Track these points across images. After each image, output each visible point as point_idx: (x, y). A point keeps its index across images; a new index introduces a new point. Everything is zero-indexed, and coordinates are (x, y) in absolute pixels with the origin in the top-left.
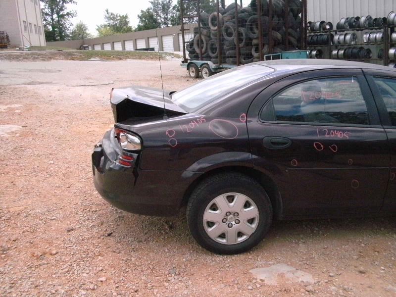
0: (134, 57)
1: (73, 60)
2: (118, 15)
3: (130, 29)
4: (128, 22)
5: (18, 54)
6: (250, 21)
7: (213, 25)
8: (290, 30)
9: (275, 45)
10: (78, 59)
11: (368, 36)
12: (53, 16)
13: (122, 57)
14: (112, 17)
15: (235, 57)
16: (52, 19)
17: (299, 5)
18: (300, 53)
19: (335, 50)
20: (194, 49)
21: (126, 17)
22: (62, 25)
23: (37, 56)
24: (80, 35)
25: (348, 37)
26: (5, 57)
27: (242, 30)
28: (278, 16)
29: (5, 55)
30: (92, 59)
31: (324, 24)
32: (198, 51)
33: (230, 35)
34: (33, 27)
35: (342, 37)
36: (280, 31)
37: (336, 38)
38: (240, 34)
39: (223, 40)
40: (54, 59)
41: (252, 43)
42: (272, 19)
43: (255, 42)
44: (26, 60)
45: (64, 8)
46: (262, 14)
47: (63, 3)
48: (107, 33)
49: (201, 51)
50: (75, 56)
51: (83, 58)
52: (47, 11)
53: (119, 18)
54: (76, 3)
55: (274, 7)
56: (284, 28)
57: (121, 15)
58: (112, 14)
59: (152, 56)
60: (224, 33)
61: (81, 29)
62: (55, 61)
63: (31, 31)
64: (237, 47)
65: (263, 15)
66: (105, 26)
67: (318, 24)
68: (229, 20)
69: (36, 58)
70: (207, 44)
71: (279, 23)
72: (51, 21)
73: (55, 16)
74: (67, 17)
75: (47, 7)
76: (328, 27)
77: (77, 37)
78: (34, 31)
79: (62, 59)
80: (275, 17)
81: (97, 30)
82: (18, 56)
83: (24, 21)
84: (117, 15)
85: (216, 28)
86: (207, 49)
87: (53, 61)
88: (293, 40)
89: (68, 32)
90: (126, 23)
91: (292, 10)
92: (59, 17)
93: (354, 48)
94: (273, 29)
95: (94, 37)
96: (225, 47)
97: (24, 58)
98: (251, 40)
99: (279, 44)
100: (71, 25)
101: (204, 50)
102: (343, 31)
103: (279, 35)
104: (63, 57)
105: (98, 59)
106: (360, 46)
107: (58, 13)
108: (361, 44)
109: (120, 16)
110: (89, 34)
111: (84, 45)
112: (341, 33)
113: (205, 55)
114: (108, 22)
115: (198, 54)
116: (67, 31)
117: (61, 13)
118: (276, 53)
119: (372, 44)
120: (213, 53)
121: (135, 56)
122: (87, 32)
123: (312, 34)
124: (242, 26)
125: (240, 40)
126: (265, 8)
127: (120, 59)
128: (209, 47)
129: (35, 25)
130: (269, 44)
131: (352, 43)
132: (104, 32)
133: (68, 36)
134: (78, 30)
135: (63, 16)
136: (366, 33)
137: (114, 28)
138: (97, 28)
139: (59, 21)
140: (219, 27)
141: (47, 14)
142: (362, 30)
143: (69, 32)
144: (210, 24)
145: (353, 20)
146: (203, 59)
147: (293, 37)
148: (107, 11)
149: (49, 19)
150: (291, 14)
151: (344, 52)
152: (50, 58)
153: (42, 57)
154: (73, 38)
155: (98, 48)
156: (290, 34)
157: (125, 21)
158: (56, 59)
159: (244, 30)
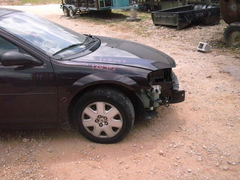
0: (55, 3)
1: (13, 5)
10: (16, 5)
13: (47, 3)
30: (26, 4)
50: (15, 3)
51: (19, 4)
104: (7, 4)
105: (30, 4)
113: (72, 1)
115: (68, 0)
127: (45, 4)
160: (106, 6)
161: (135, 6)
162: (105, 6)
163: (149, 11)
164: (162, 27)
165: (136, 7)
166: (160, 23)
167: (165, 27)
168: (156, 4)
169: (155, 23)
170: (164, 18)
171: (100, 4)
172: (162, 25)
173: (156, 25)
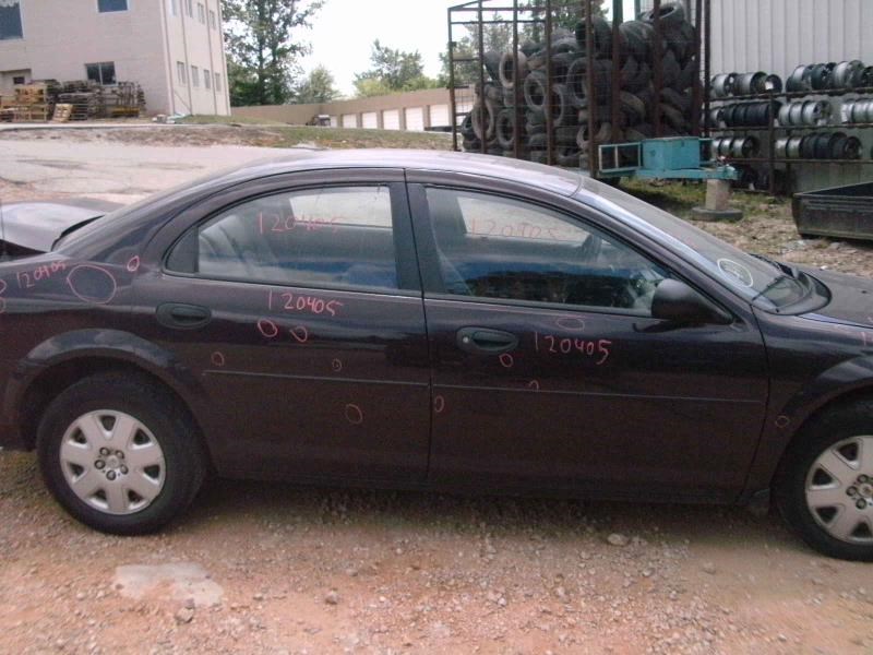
1: (259, 145)
2: (400, 53)
3: (423, 85)
4: (421, 67)
5: (146, 130)
6: (574, 68)
7: (508, 76)
8: (667, 92)
9: (628, 125)
10: (268, 146)
11: (851, 106)
12: (264, 52)
13: (367, 143)
14: (385, 57)
15: (545, 149)
16: (261, 59)
17: (689, 36)
18: (683, 144)
19: (782, 137)
20: (472, 130)
21: (417, 57)
22: (280, 71)
23: (183, 136)
24: (316, 92)
25: (810, 109)
26: (119, 135)
27: (559, 89)
28: (638, 59)
29: (120, 132)
30: (300, 145)
31: (763, 79)
32: (478, 132)
33: (538, 100)
34: (201, 76)
35: (797, 110)
36: (642, 94)
37: (785, 111)
38: (554, 99)
39: (525, 110)
40: (219, 142)
41: (577, 118)
42: (622, 67)
43: (582, 115)
44: (159, 142)
45: (285, 36)
46: (596, 55)
47: (284, 26)
48: (375, 91)
49: (484, 134)
50: (266, 139)
51: (281, 142)
52: (251, 40)
53: (401, 59)
54: (311, 25)
55: (627, 40)
56: (652, 86)
57: (407, 53)
58: (387, 51)
59: (433, 143)
60: (527, 96)
61: (320, 80)
62: (220, 146)
63: (196, 83)
64: (548, 126)
65: (601, 57)
66: (372, 75)
67: (749, 79)
68: (538, 66)
69: (182, 140)
70: (495, 119)
71: (637, 75)
72: (258, 63)
73: (267, 52)
74: (291, 55)
75: (250, 32)
76: (769, 86)
77: (309, 98)
78: (202, 84)
79: (237, 144)
80: (630, 61)
81: (355, 83)
82: (144, 133)
83: (178, 63)
84: (397, 54)
85: (511, 85)
86: (494, 130)
87: (216, 148)
88: (671, 112)
89: (292, 87)
90: (417, 71)
91: (672, 47)
92: (274, 54)
93: (823, 134)
94: (625, 88)
95: (346, 99)
96: (529, 127)
97: (157, 139)
98: (576, 111)
99: (639, 121)
100: (299, 72)
101: (489, 131)
102: (802, 96)
103: (637, 102)
104: (239, 139)
105: (313, 145)
106: (834, 131)
107: (273, 46)
108: (836, 127)
109: (403, 55)
110: (336, 92)
111: (321, 116)
112: (797, 100)
113: (492, 143)
114: (378, 68)
115: (478, 140)
116: (289, 84)
117: (280, 46)
118: (629, 141)
119: (860, 127)
120: (507, 138)
121: (395, 142)
122: (333, 87)
123: (739, 102)
124: (560, 81)
125: (555, 111)
126: (604, 41)
128: (498, 125)
129: (206, 71)
130: (611, 122)
131: (820, 123)
132: (367, 89)
133: (292, 95)
134: (313, 82)
135: (283, 53)
136: (848, 101)
137: (390, 81)
138: (356, 79)
139: (274, 62)
140: (518, 84)
141: (249, 48)
142: (840, 94)
143: (294, 86)
144: (501, 76)
145: (820, 70)
146: (489, 151)
147: (675, 106)
148: (377, 44)
149: (254, 57)
150: (671, 56)
151: (801, 144)
152: (211, 141)
153: (194, 138)
154: (301, 100)
155: (350, 122)
156: (663, 100)
157: (415, 65)
158: (223, 143)
159: (562, 89)
160: (620, 166)
161: (726, 171)
162: (617, 164)
163: (752, 187)
164: (835, 245)
165: (730, 174)
166: (826, 231)
167: (843, 243)
168: (780, 166)
169: (802, 229)
170: (844, 215)
171: (603, 160)
172: (832, 239)
173: (805, 236)
